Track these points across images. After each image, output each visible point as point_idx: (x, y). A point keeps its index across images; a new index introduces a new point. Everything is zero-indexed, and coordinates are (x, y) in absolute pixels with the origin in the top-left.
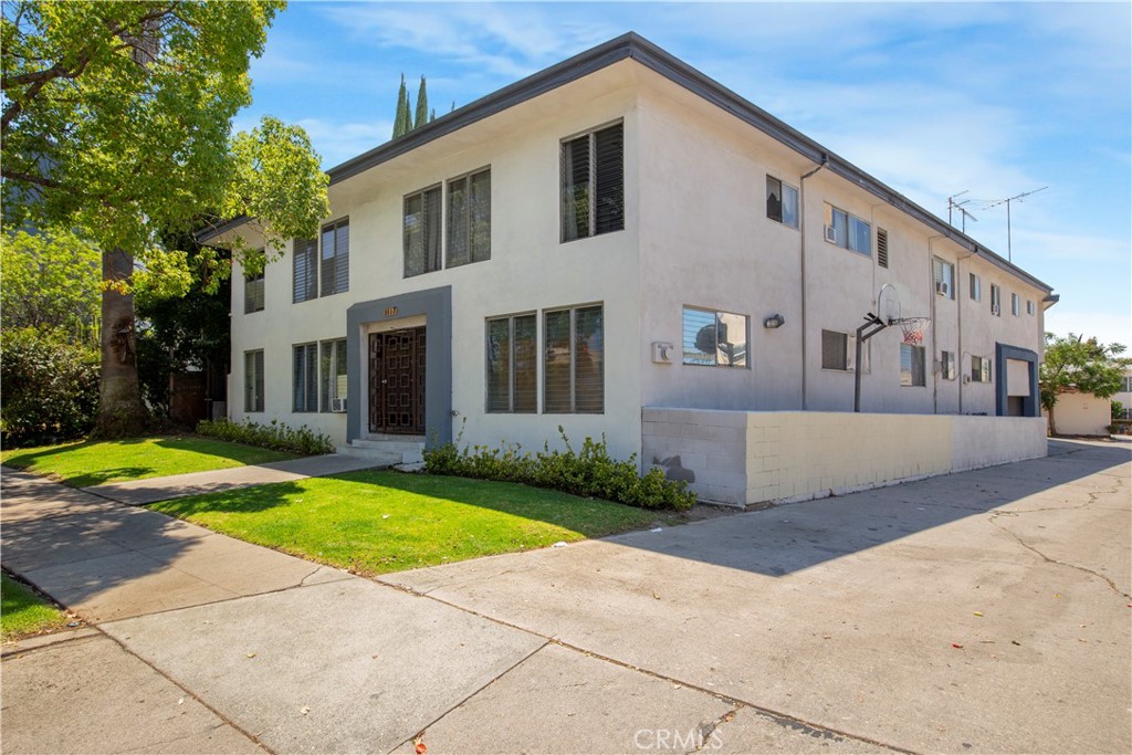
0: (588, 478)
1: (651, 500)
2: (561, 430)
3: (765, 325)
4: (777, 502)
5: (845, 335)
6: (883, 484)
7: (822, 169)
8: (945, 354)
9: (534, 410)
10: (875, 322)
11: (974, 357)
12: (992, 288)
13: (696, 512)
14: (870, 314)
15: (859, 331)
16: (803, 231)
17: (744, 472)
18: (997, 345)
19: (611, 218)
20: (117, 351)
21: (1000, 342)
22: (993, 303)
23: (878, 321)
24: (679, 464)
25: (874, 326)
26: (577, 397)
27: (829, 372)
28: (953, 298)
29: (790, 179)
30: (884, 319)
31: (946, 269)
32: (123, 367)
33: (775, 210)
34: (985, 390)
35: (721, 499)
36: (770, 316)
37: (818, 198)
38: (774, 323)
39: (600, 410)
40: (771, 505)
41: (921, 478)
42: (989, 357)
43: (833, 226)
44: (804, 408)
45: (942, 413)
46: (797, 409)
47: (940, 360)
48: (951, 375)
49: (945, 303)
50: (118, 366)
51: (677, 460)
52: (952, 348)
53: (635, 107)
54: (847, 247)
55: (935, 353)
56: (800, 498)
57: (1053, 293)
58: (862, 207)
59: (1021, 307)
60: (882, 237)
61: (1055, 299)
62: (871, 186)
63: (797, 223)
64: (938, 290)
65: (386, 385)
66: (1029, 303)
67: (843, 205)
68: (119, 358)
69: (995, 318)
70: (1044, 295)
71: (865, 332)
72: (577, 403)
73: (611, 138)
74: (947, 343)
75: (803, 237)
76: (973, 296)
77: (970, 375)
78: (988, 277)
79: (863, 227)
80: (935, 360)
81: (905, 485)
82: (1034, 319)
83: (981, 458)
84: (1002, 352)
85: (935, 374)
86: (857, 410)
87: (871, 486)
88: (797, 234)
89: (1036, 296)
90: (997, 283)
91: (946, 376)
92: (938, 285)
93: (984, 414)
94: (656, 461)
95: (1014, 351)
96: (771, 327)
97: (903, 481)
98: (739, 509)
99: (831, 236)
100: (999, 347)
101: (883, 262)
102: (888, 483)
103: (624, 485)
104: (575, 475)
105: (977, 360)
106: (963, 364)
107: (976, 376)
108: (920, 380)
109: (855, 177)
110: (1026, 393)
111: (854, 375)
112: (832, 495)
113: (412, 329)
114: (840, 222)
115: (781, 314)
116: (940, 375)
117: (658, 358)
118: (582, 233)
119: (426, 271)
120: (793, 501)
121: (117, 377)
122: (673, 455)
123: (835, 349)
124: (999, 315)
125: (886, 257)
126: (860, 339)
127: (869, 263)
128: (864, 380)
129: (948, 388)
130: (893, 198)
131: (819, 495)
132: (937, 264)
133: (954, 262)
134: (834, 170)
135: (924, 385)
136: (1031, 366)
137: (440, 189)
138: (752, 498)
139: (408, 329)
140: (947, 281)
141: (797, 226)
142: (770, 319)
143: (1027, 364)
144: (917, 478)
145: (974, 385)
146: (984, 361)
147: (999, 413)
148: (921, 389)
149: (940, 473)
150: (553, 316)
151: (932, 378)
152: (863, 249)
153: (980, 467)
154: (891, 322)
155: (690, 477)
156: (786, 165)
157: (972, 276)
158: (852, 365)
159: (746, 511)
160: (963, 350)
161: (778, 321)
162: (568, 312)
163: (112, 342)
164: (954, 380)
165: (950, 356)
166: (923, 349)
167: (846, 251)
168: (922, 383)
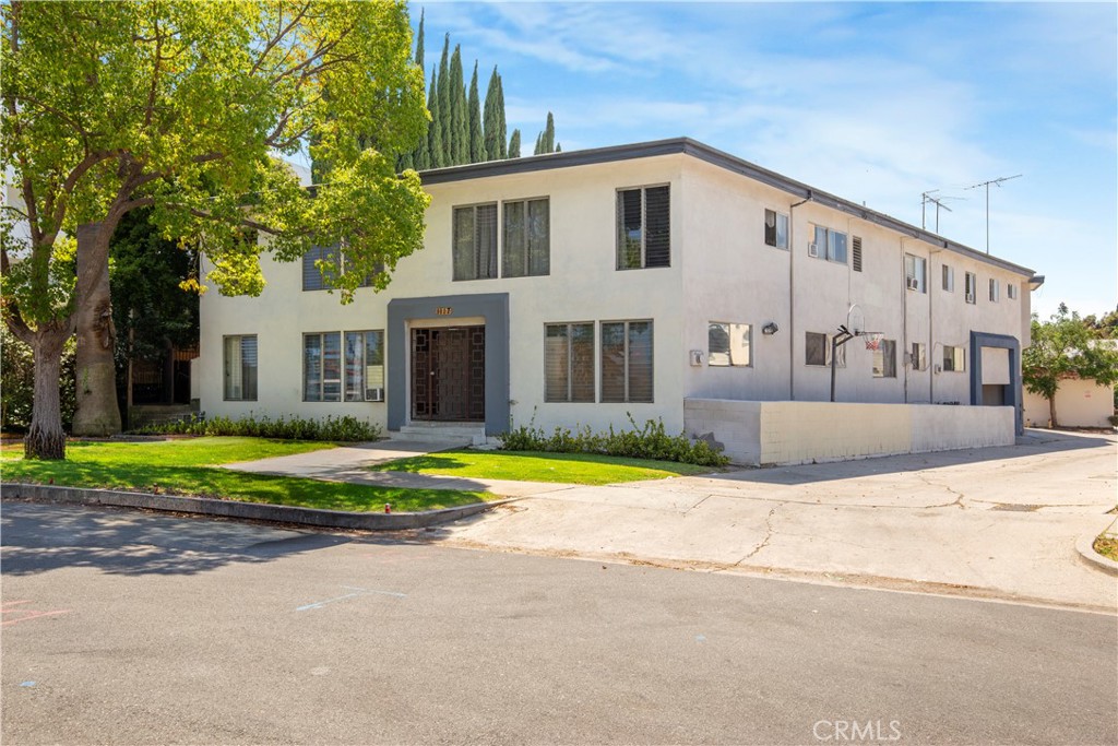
0: (656, 448)
1: (702, 460)
2: (629, 414)
3: (764, 332)
4: (779, 464)
5: (825, 335)
6: (853, 458)
7: (808, 202)
8: (916, 346)
9: (592, 400)
10: (845, 333)
11: (946, 347)
12: (968, 276)
13: (729, 468)
14: (842, 326)
15: (835, 337)
16: (791, 251)
17: (759, 442)
18: (972, 333)
19: (659, 255)
20: (99, 335)
21: (975, 330)
22: (968, 291)
23: (848, 332)
24: (713, 439)
25: (845, 336)
26: (630, 391)
27: (812, 368)
28: (924, 291)
29: (782, 210)
30: (851, 331)
31: (919, 264)
32: (104, 353)
33: (771, 237)
34: (959, 378)
35: (743, 461)
36: (767, 324)
37: (803, 222)
38: (770, 330)
39: (650, 399)
40: (775, 466)
41: (883, 455)
42: (963, 344)
43: (815, 242)
44: (792, 399)
45: (912, 403)
46: (786, 400)
47: (911, 352)
48: (922, 366)
49: (916, 298)
50: (99, 351)
51: (711, 436)
52: (923, 339)
53: (680, 177)
54: (827, 259)
55: (905, 346)
56: (792, 463)
57: (1037, 275)
58: (839, 222)
59: (1001, 292)
60: (857, 244)
61: (1041, 280)
62: (847, 207)
63: (788, 247)
64: (909, 285)
65: (433, 376)
66: (1010, 287)
67: (824, 223)
68: (102, 344)
69: (970, 306)
70: (1027, 278)
71: (838, 340)
72: (630, 395)
73: (660, 196)
74: (918, 334)
75: (791, 256)
76: (945, 287)
77: (942, 365)
78: (960, 267)
79: (840, 237)
80: (906, 353)
82: (1016, 304)
83: (942, 444)
84: (977, 340)
85: (905, 365)
86: (832, 400)
88: (788, 253)
89: (1017, 281)
90: (972, 270)
91: (916, 367)
92: (909, 281)
93: (956, 403)
94: (695, 437)
95: (990, 339)
96: (768, 334)
97: (869, 457)
98: (756, 467)
99: (814, 252)
100: (973, 335)
101: (858, 267)
102: (856, 458)
103: (682, 452)
104: (647, 446)
105: (949, 351)
106: (935, 354)
107: (949, 365)
108: (892, 372)
109: (834, 203)
110: (1007, 382)
111: (831, 370)
112: (814, 463)
113: (465, 327)
114: (821, 235)
115: (775, 323)
116: (911, 366)
117: (695, 363)
118: (634, 264)
119: (478, 278)
120: (788, 464)
121: (101, 364)
122: (708, 432)
123: (817, 349)
124: (974, 303)
125: (860, 262)
126: (835, 344)
127: (845, 270)
128: (840, 372)
129: (919, 379)
130: (865, 214)
131: (806, 462)
132: (909, 260)
133: (926, 256)
134: (817, 201)
135: (895, 376)
136: (1011, 352)
137: (496, 206)
138: (764, 460)
139: (460, 327)
140: (918, 277)
142: (767, 327)
143: (1007, 351)
145: (946, 375)
146: (957, 350)
147: (973, 402)
148: (892, 380)
149: (900, 453)
150: (607, 326)
151: (903, 369)
152: (841, 258)
153: (938, 450)
154: (857, 333)
155: (721, 447)
156: (778, 200)
157: (945, 267)
158: (829, 360)
159: (760, 468)
160: (935, 340)
161: (771, 328)
162: (623, 324)
163: (95, 326)
164: (925, 370)
165: (921, 349)
166: (894, 343)
167: (825, 262)
168: (893, 374)
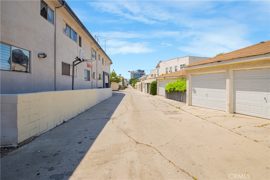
3: (39, 57)
4: (38, 135)
5: (70, 65)
6: (81, 112)
8: (94, 73)
10: (78, 60)
12: (103, 59)
14: (77, 57)
15: (74, 62)
16: (55, 26)
18: (103, 72)
21: (104, 71)
22: (103, 62)
23: (80, 60)
25: (79, 61)
27: (64, 76)
28: (95, 59)
29: (51, 6)
31: (94, 52)
34: (101, 82)
36: (41, 53)
38: (42, 56)
40: (34, 138)
41: (90, 107)
42: (102, 74)
43: (66, 29)
47: (93, 74)
48: (95, 79)
52: (95, 72)
55: (92, 72)
56: (50, 129)
57: (112, 62)
58: (75, 27)
59: (107, 64)
60: (80, 38)
62: (77, 21)
67: (69, 24)
70: (110, 62)
71: (75, 63)
74: (94, 70)
75: (55, 28)
76: (99, 60)
77: (99, 78)
78: (102, 56)
79: (75, 33)
80: (92, 74)
81: (87, 111)
82: (109, 67)
83: (102, 99)
85: (92, 78)
86: (73, 89)
87: (78, 114)
88: (53, 27)
91: (94, 78)
92: (93, 55)
93: (101, 88)
95: (106, 73)
96: (41, 58)
97: (86, 109)
99: (65, 32)
101: (80, 45)
105: (100, 75)
106: (97, 75)
107: (100, 79)
109: (73, 15)
110: (108, 83)
111: (72, 77)
112: (64, 122)
114: (68, 29)
115: (45, 53)
116: (93, 78)
120: (47, 131)
123: (66, 69)
124: (103, 65)
126: (74, 65)
127: (77, 44)
128: (75, 79)
129: (94, 81)
131: (59, 124)
132: (93, 50)
133: (96, 51)
134: (66, 9)
135: (90, 80)
136: (108, 76)
141: (53, 24)
144: (90, 108)
145: (99, 80)
146: (101, 75)
147: (104, 87)
148: (89, 82)
149: (95, 105)
152: (75, 40)
153: (102, 101)
154: (83, 60)
157: (99, 55)
158: (71, 74)
159: (18, 147)
160: (97, 72)
161: (44, 55)
164: (96, 79)
165: (95, 73)
166: (89, 71)
167: (70, 38)
168: (89, 80)
